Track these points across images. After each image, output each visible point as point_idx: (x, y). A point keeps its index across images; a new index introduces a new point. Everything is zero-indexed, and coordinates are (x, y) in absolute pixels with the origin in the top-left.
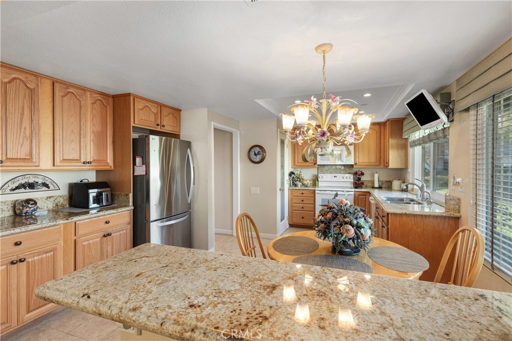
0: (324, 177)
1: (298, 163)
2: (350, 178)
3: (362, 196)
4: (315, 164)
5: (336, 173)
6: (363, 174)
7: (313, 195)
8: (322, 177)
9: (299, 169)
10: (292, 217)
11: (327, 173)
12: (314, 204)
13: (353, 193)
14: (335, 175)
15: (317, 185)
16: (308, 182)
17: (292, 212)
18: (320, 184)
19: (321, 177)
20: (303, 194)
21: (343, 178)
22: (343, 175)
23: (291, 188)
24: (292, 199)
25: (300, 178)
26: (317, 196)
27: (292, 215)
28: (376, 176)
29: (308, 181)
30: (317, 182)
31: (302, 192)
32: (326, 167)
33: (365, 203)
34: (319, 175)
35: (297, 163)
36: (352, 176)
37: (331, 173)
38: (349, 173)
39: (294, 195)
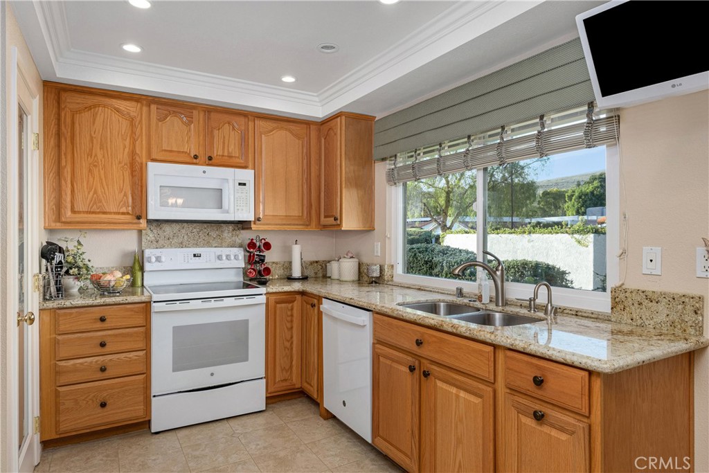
0: (163, 259)
1: (73, 211)
2: (236, 259)
3: (283, 305)
4: (139, 218)
5: (197, 245)
6: (268, 246)
7: (140, 320)
8: (158, 259)
9: (75, 236)
10: (57, 412)
11: (171, 246)
12: (147, 349)
13: (263, 299)
14: (197, 250)
15: (139, 283)
16: (116, 278)
17: (57, 394)
18: (149, 280)
19: (153, 259)
20: (102, 320)
21: (219, 258)
22: (219, 251)
23: (50, 305)
24: (55, 343)
25: (81, 264)
26: (156, 321)
27: (57, 404)
28: (296, 250)
29: (118, 274)
30: (139, 274)
31: (98, 313)
32: (167, 228)
33: (292, 321)
34: (147, 253)
35: (69, 213)
36: (241, 254)
37: (181, 245)
38: (232, 246)
39: (62, 328)
